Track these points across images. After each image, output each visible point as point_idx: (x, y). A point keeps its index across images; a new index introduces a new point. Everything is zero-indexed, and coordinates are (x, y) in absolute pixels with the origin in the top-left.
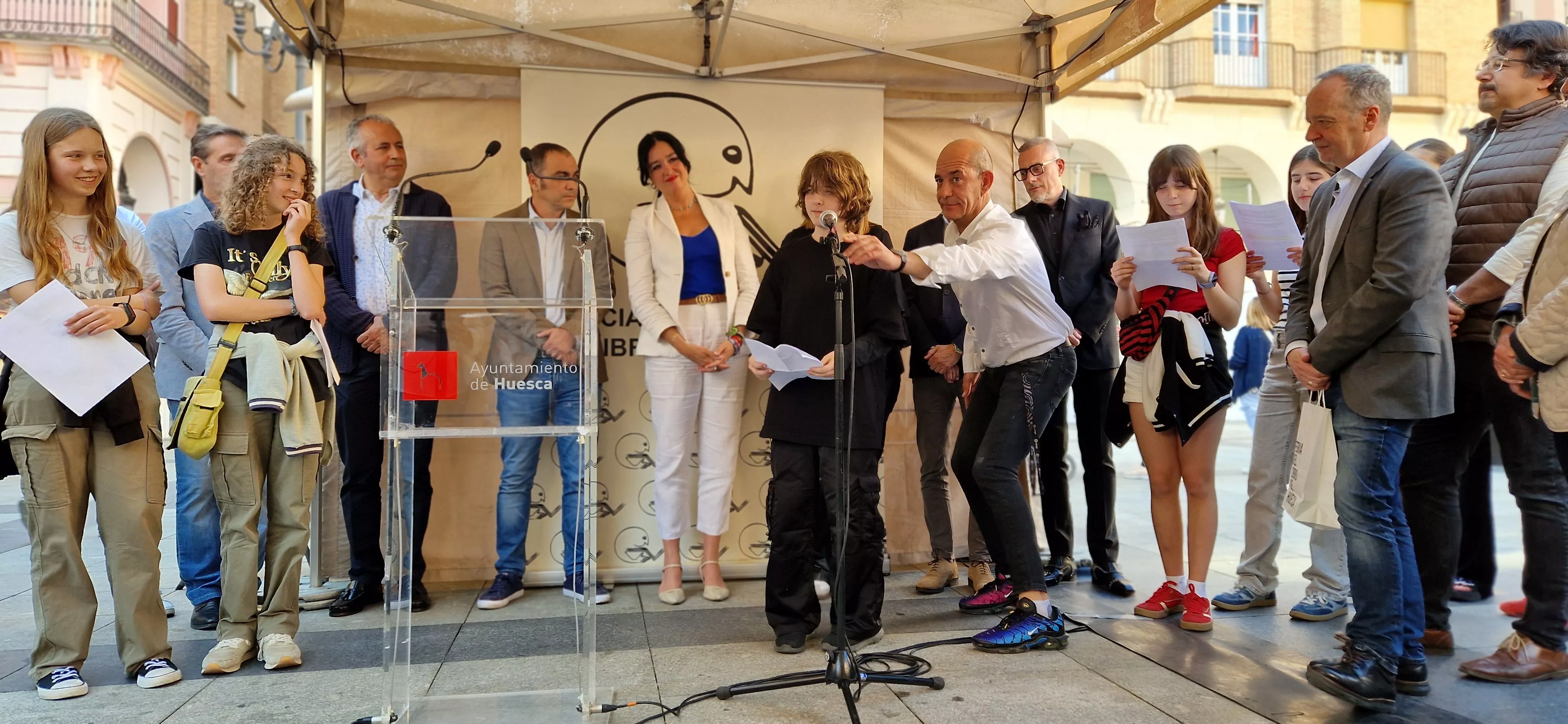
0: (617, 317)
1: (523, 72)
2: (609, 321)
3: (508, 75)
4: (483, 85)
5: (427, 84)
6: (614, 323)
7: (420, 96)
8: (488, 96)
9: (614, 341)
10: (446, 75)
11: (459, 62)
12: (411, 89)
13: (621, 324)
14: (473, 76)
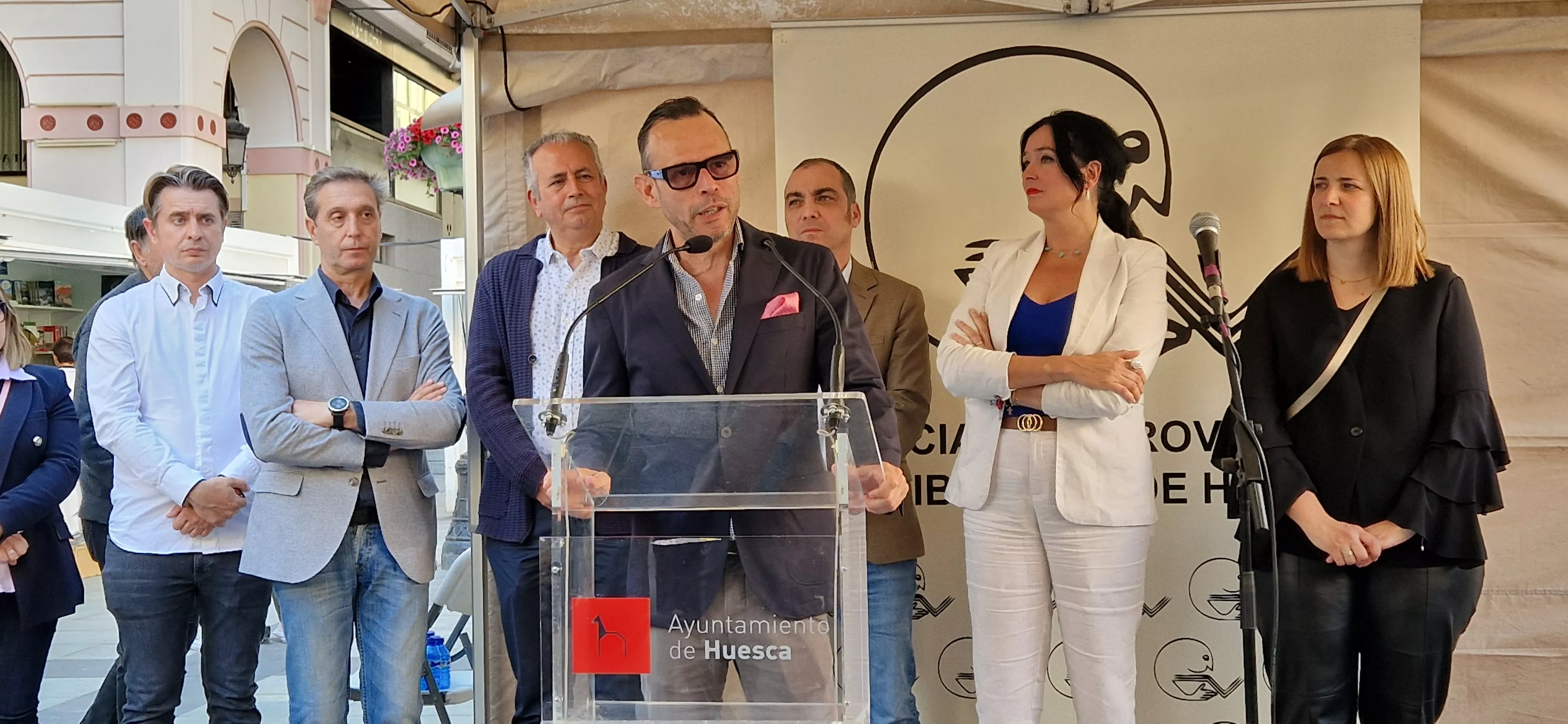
0: (935, 438)
1: (775, 35)
2: (922, 445)
3: (754, 41)
4: (714, 61)
5: (629, 67)
6: (931, 447)
7: (618, 88)
8: (721, 80)
9: (930, 478)
10: (657, 51)
11: (678, 28)
12: (606, 76)
13: (943, 451)
14: (699, 47)
